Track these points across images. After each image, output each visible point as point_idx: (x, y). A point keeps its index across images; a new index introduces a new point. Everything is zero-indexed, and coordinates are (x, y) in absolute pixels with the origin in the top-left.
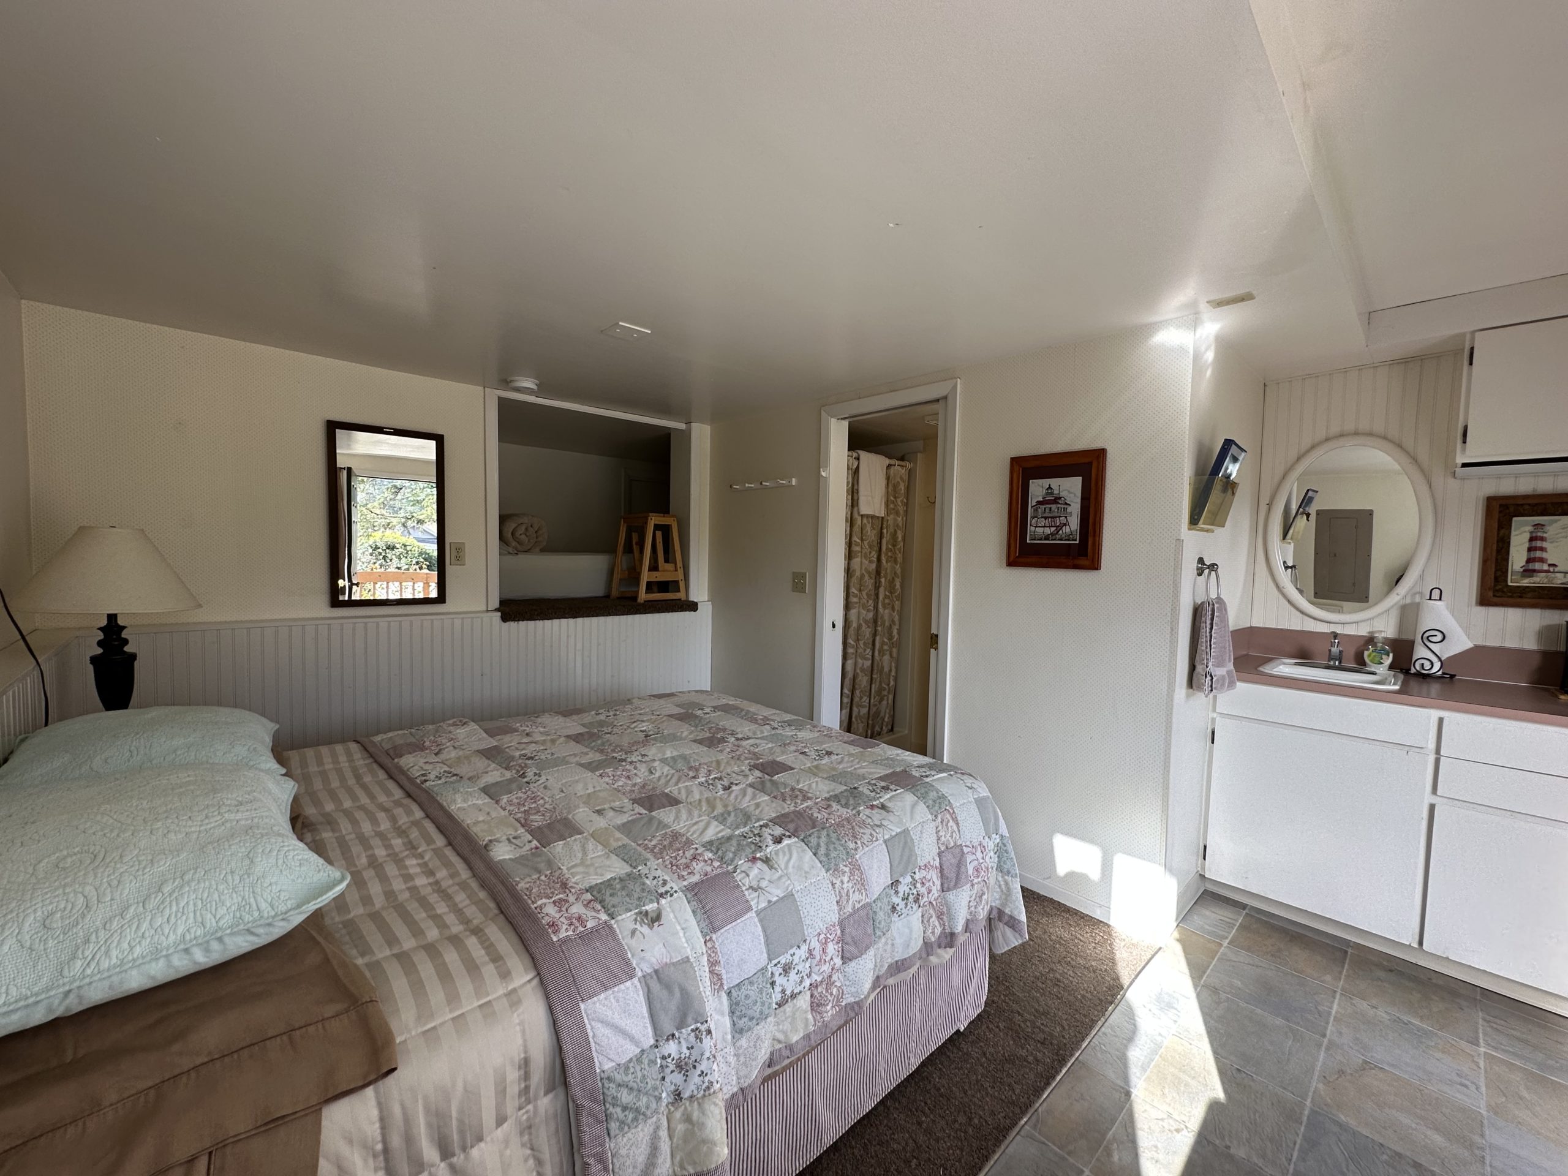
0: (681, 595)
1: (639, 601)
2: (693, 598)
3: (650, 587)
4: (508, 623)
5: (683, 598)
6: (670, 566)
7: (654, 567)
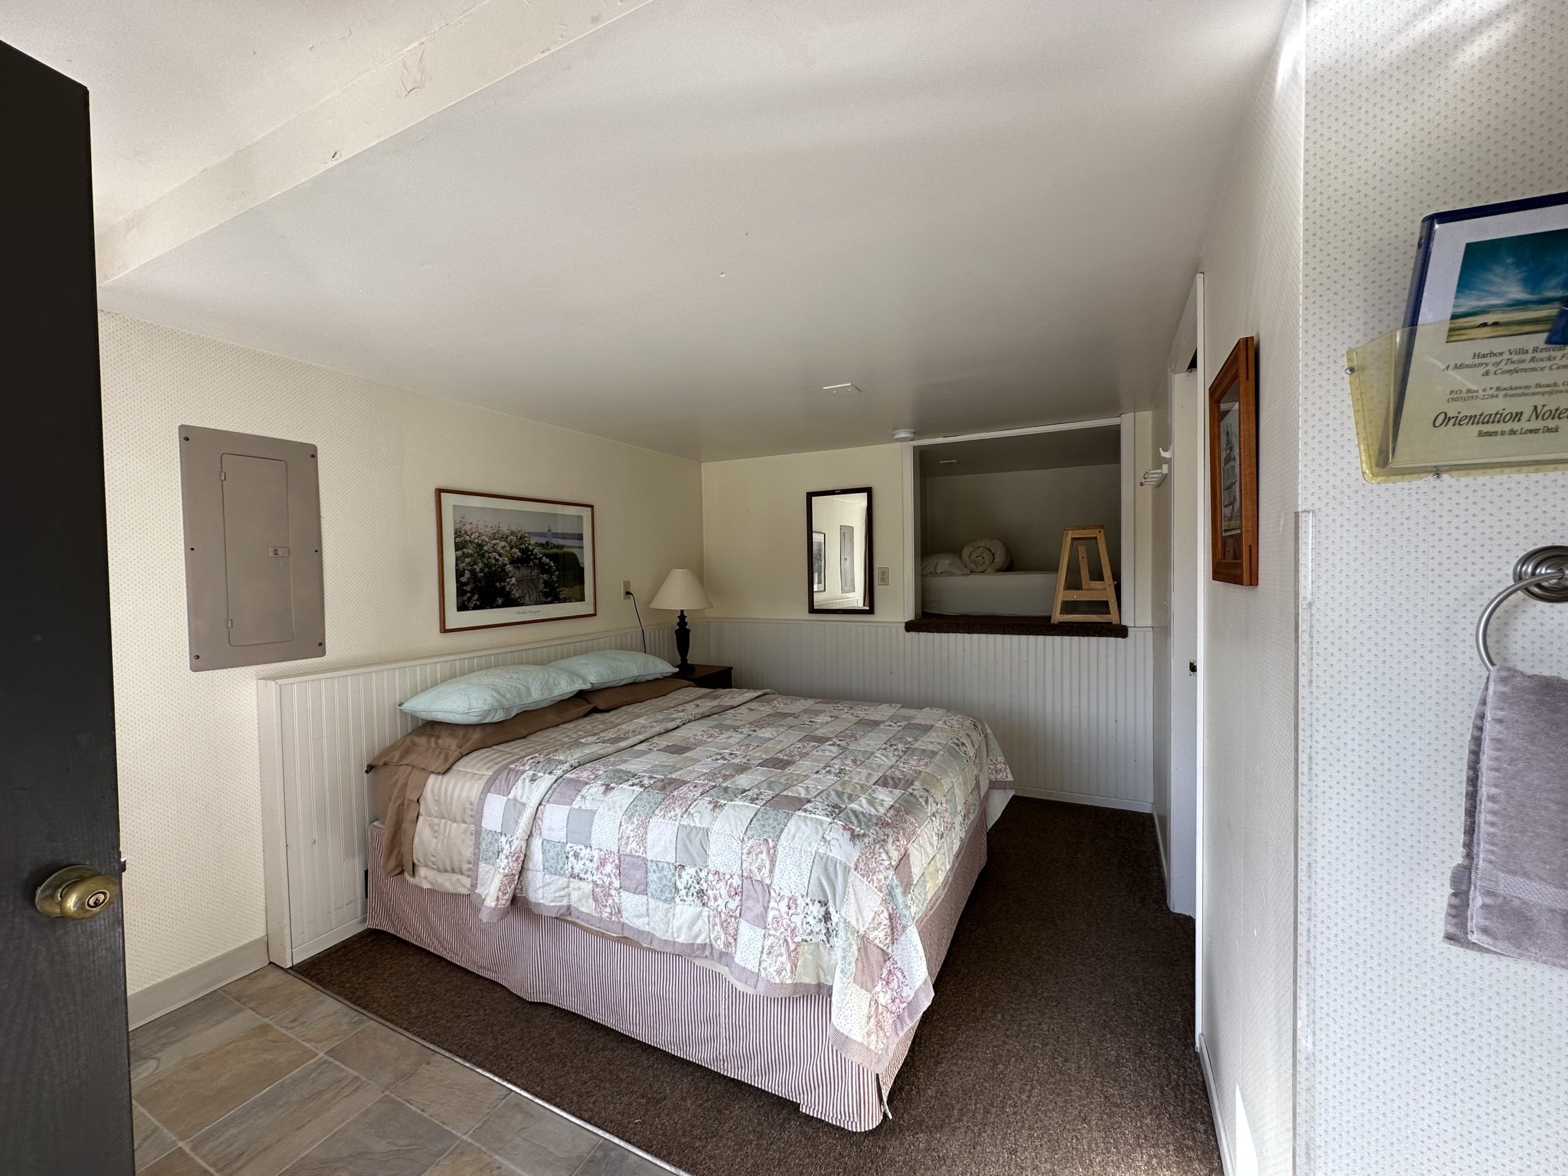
0: (1113, 618)
1: (1052, 621)
2: (1126, 621)
3: (1069, 607)
4: (910, 633)
5: (1115, 621)
6: (1097, 584)
7: (1073, 583)
